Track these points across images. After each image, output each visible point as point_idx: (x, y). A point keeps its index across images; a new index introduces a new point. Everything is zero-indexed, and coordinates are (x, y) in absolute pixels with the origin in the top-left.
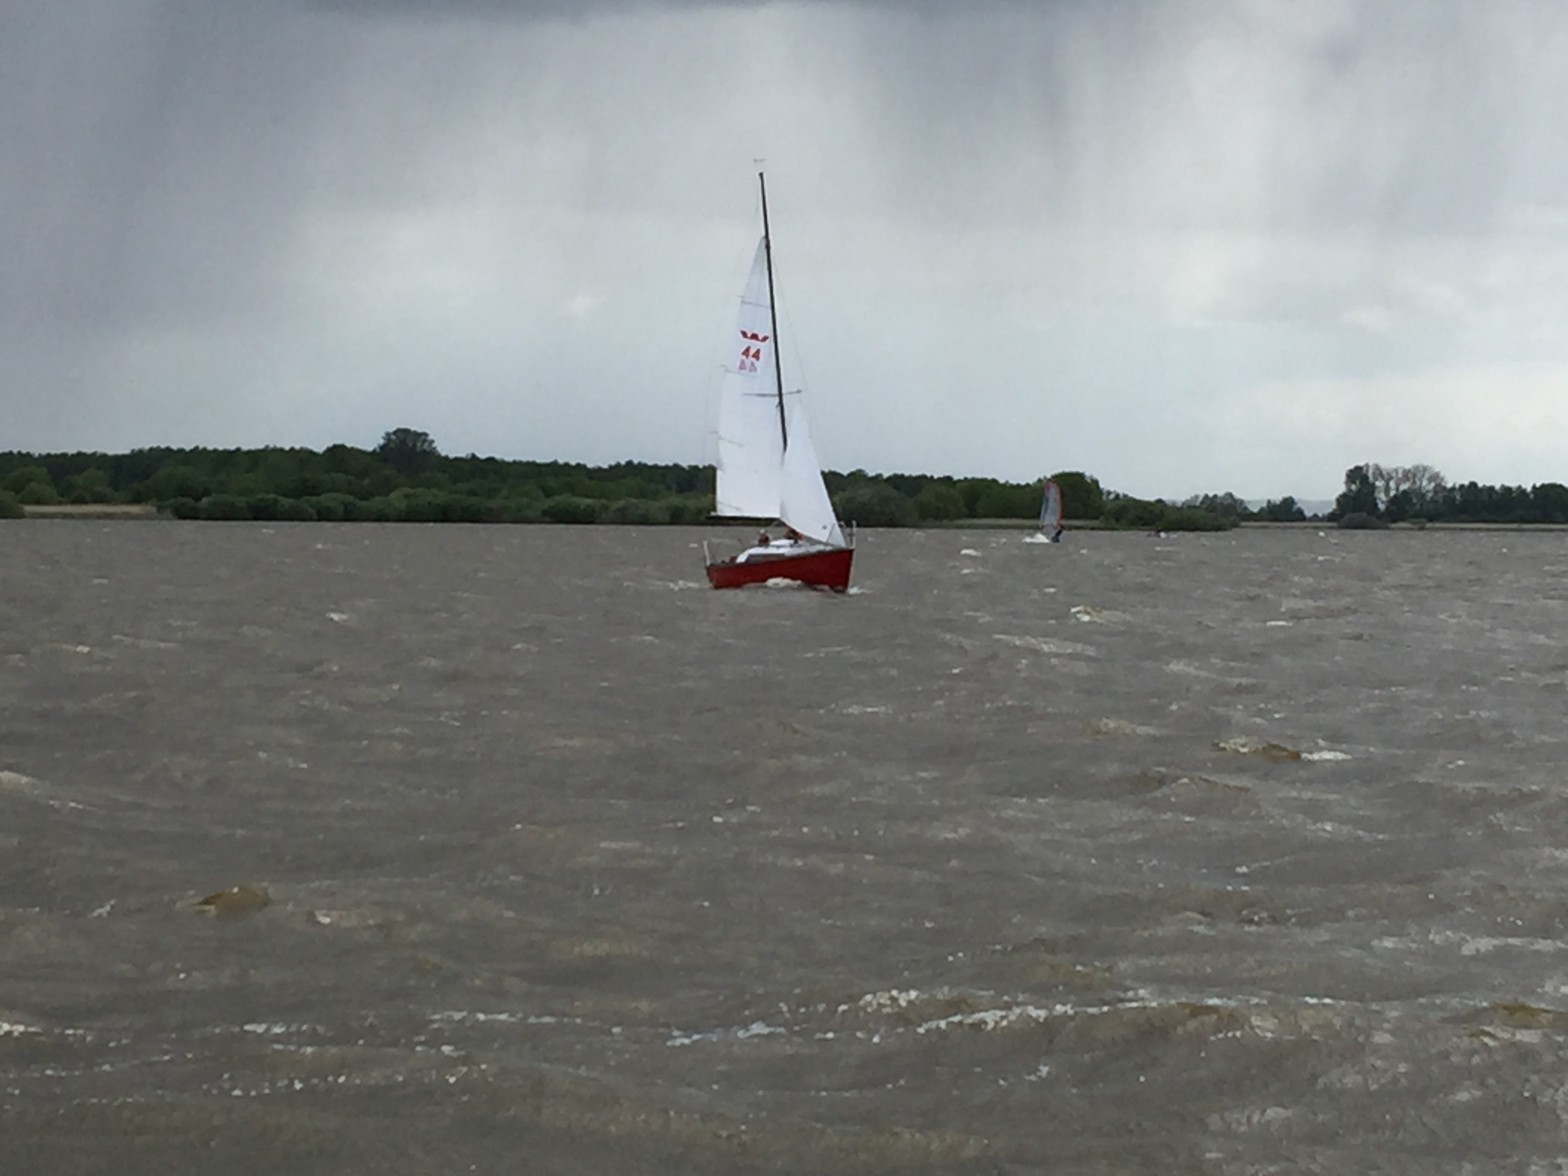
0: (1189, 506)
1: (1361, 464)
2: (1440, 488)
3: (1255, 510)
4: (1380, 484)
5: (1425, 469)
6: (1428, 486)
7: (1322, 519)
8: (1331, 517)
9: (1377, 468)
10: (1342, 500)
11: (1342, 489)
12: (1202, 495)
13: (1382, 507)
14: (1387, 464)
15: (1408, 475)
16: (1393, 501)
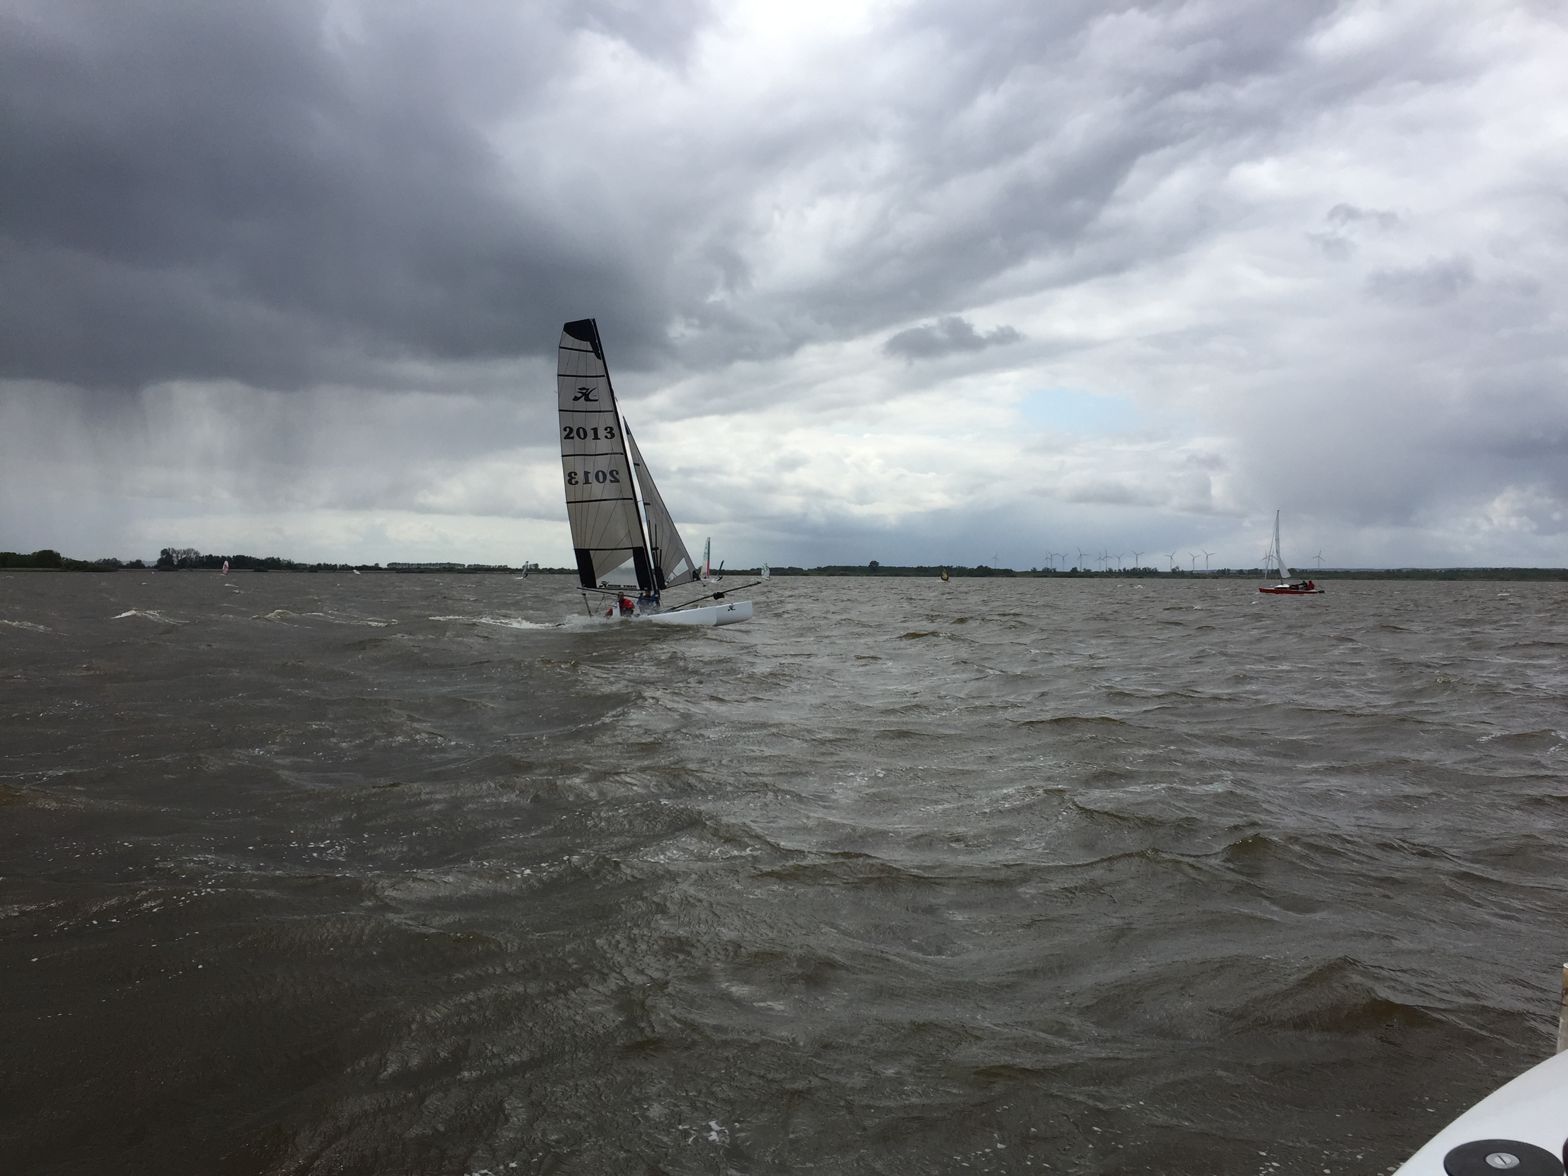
0: (98, 563)
1: (167, 548)
2: (198, 556)
3: (125, 564)
4: (174, 555)
5: (192, 550)
6: (193, 556)
7: (152, 567)
8: (156, 567)
9: (173, 549)
10: (160, 561)
11: (160, 557)
12: (103, 559)
13: (176, 563)
14: (177, 548)
15: (185, 552)
16: (179, 561)
